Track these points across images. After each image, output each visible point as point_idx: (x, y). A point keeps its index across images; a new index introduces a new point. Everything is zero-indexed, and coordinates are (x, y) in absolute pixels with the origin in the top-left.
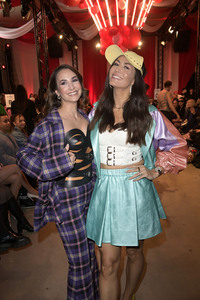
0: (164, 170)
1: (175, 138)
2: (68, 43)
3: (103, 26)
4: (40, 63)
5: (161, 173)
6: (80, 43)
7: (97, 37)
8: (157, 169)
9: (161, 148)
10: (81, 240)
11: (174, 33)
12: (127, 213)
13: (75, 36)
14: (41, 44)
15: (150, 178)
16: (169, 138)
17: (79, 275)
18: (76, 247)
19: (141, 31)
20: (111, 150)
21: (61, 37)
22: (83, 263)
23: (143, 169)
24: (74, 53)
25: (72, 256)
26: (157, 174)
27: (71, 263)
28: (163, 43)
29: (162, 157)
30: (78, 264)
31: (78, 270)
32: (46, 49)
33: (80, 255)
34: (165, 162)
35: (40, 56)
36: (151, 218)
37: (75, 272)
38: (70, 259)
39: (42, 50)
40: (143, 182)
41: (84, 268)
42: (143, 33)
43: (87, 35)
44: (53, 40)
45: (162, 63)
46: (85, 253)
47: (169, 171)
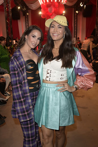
0: (79, 87)
1: (87, 68)
2: (23, 11)
3: (43, 2)
4: (7, 23)
5: (77, 89)
6: (30, 11)
7: (40, 8)
8: (74, 87)
9: (79, 74)
10: (30, 123)
11: (83, 6)
12: (54, 110)
13: (27, 7)
14: (8, 12)
15: (70, 91)
16: (84, 68)
17: (29, 144)
18: (28, 128)
19: (65, 5)
20: (49, 72)
21: (19, 8)
22: (32, 137)
23: (66, 85)
24: (26, 17)
25: (25, 133)
26: (75, 89)
27: (24, 136)
28: (77, 12)
29: (79, 79)
30: (29, 137)
31: (29, 141)
32: (11, 14)
33: (30, 132)
34: (80, 82)
35: (7, 19)
36: (68, 115)
37: (27, 142)
38: (24, 134)
39: (8, 15)
40: (65, 93)
41: (32, 140)
42: (66, 6)
43: (34, 7)
44: (14, 10)
45: (76, 23)
46: (33, 132)
47: (82, 88)
